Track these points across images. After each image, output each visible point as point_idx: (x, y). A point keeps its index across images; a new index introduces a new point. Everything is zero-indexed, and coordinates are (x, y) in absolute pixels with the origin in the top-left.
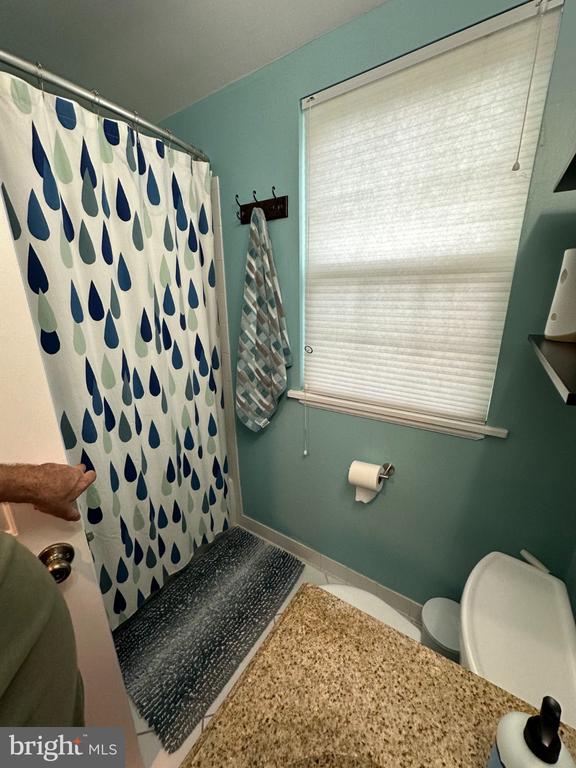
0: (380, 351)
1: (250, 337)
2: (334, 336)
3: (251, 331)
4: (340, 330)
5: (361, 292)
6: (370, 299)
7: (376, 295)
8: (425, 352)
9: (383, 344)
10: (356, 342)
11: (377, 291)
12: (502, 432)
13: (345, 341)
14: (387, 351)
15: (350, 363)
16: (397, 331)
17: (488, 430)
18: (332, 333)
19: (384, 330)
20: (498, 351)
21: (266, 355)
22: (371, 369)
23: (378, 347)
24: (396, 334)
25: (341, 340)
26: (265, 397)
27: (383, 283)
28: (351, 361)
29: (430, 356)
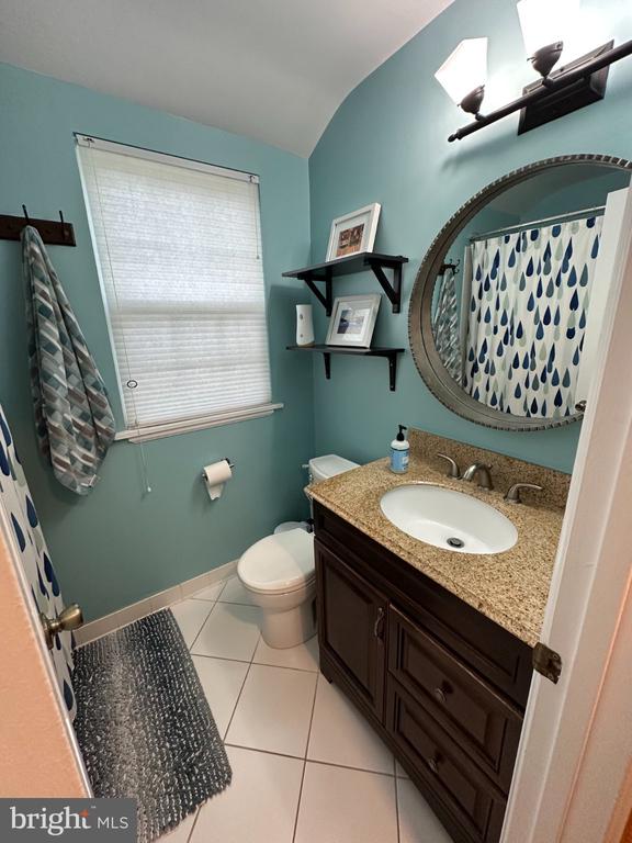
0: (200, 373)
1: (60, 380)
2: (155, 368)
3: (60, 374)
4: (160, 361)
5: (173, 326)
6: (184, 332)
7: (187, 328)
8: (232, 367)
9: (200, 367)
10: (177, 369)
11: (188, 325)
12: (281, 405)
13: (167, 369)
14: (205, 372)
15: (174, 389)
16: (209, 355)
17: (275, 406)
18: (152, 365)
19: (199, 356)
20: (268, 360)
21: (81, 400)
22: (195, 389)
23: (197, 370)
24: (208, 358)
25: (163, 370)
26: (89, 450)
27: (191, 319)
28: (177, 386)
29: (234, 369)
